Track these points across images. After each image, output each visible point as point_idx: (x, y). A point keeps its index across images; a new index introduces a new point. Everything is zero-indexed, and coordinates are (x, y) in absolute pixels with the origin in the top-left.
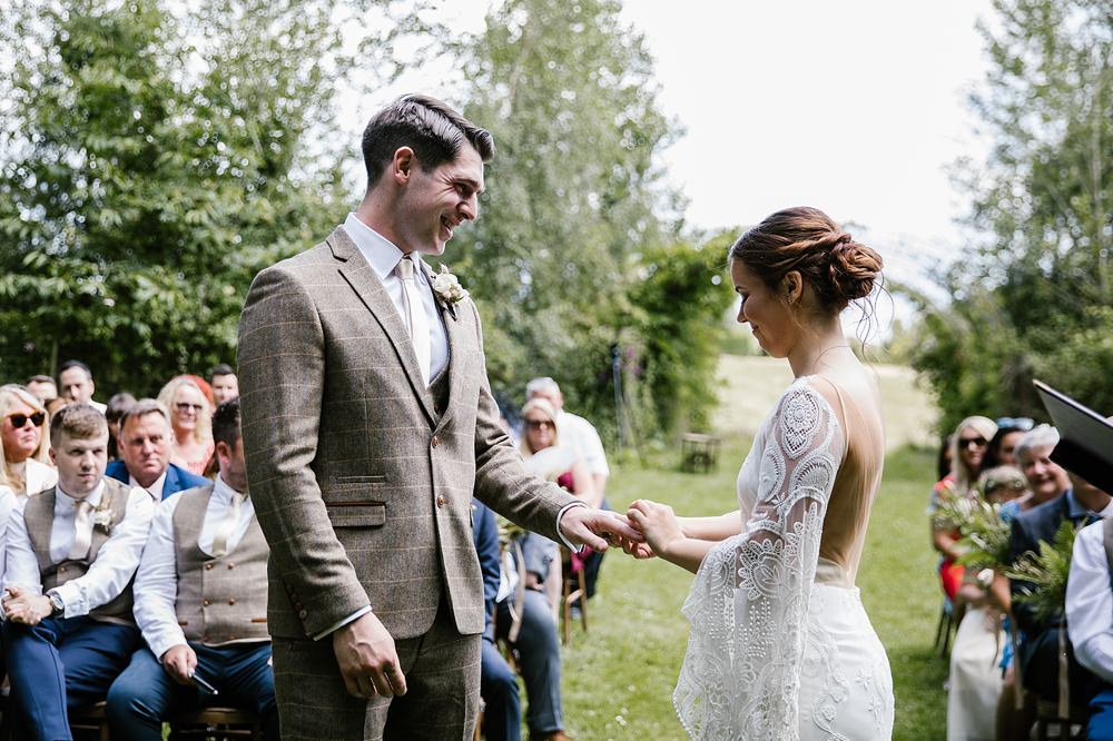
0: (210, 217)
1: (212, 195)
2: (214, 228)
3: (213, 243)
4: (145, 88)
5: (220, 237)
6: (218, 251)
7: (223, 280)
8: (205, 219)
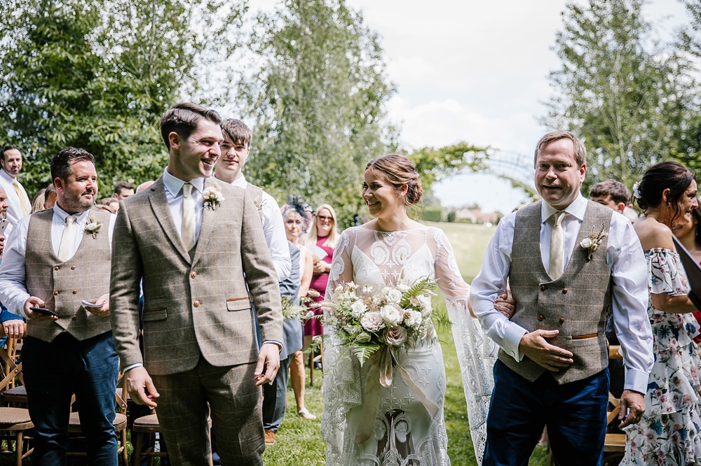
0: (120, 137)
1: (121, 124)
2: (122, 143)
3: (122, 153)
4: (81, 61)
5: (126, 148)
6: (125, 157)
7: (128, 175)
8: (117, 138)
